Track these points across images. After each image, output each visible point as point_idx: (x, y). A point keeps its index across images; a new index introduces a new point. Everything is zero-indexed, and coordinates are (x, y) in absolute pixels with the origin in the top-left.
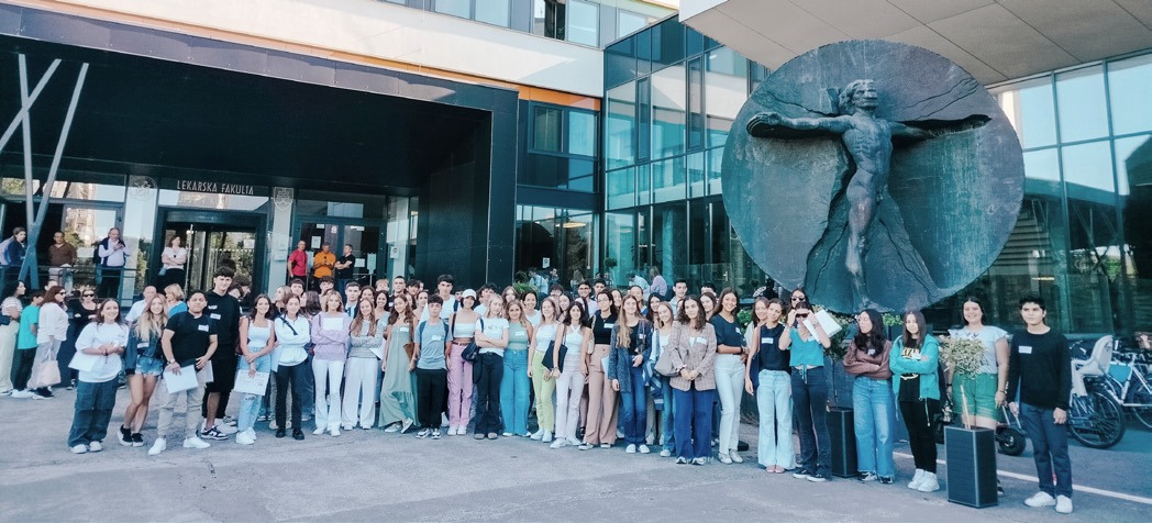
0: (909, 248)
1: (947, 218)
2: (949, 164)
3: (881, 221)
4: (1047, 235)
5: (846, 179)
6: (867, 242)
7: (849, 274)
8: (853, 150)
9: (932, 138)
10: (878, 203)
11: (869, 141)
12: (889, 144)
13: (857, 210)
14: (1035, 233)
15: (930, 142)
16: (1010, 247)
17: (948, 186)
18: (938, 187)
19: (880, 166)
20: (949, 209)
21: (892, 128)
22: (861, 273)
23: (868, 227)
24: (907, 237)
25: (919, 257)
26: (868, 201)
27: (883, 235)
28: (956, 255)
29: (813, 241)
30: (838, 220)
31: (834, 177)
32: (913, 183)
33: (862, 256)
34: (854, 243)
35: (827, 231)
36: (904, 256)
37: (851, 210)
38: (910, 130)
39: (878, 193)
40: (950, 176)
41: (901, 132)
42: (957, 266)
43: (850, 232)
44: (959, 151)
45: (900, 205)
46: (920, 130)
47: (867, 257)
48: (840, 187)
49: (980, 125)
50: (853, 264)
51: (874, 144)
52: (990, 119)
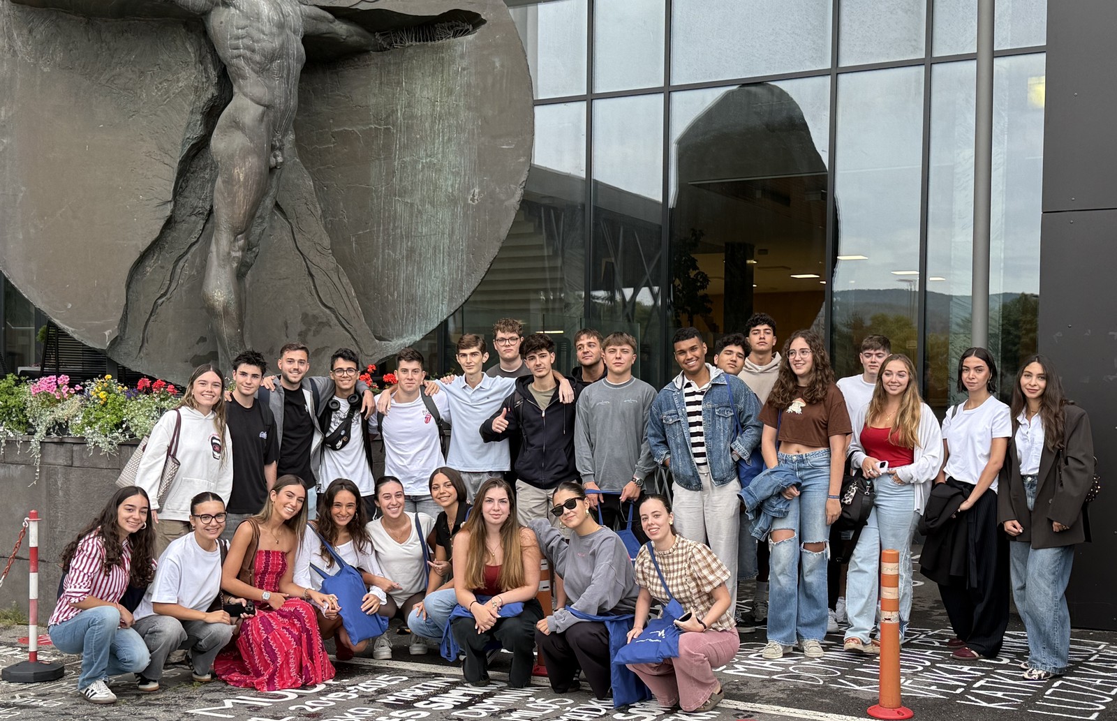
0: (331, 261)
1: (399, 208)
2: (409, 105)
3: (277, 206)
4: (559, 262)
5: (212, 113)
6: (248, 247)
7: (210, 310)
8: (227, 53)
9: (382, 49)
10: (272, 170)
11: (256, 35)
12: (296, 47)
13: (229, 181)
14: (542, 258)
15: (376, 58)
16: (503, 271)
17: (405, 147)
18: (387, 148)
19: (277, 92)
20: (403, 193)
21: (308, 18)
22: (233, 308)
23: (251, 216)
24: (327, 242)
25: (345, 280)
26: (253, 162)
27: (280, 234)
28: (409, 280)
29: (143, 244)
30: (193, 200)
31: (188, 108)
32: (345, 137)
33: (240, 275)
34: (223, 246)
35: (170, 223)
36: (319, 278)
37: (219, 181)
38: (341, 28)
39: (273, 148)
40: (409, 128)
41: (323, 27)
42: (412, 299)
43: (216, 227)
44: (429, 79)
45: (313, 175)
46: (359, 30)
47: (248, 277)
48: (198, 131)
49: (466, 32)
50: (219, 289)
51: (270, 43)
52: (484, 22)
